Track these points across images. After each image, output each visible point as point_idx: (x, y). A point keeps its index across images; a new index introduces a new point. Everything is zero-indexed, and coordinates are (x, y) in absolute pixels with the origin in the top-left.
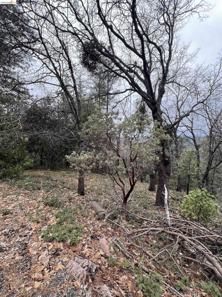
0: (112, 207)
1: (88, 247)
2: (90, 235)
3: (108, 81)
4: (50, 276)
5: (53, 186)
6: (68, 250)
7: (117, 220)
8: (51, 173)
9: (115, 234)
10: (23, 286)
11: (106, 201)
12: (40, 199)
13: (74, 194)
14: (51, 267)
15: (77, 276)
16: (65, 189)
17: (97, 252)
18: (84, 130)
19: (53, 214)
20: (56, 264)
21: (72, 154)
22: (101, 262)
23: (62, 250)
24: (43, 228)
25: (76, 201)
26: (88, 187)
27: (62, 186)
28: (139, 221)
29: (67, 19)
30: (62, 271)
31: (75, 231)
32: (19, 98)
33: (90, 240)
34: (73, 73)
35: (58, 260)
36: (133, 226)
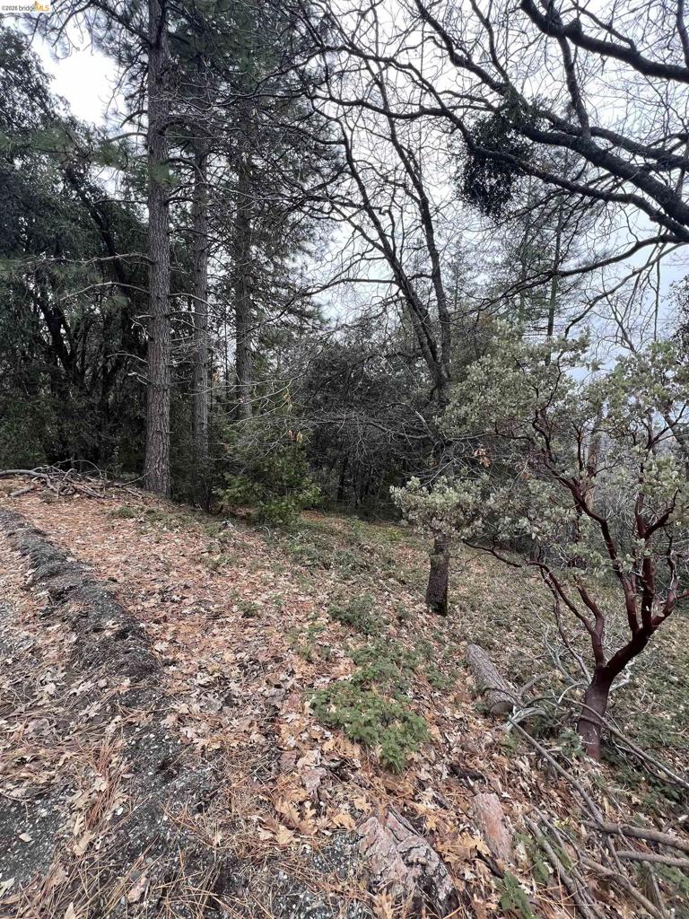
0: (543, 684)
1: (435, 800)
2: (447, 759)
3: (559, 230)
4: (316, 831)
5: (361, 566)
6: (373, 777)
7: (558, 745)
8: (361, 527)
9: (545, 797)
10: (255, 818)
11: (521, 654)
12: (322, 596)
13: (416, 603)
14: (322, 803)
15: (385, 878)
16: (391, 580)
17: (463, 830)
18: (453, 409)
19: (347, 649)
20: (336, 804)
21: (409, 483)
22: (473, 876)
23: (357, 769)
24: (318, 681)
25: (418, 626)
26: (463, 591)
27: (384, 570)
28: (667, 789)
29: (419, 75)
30: (347, 836)
31: (398, 725)
32: (301, 330)
33: (445, 776)
34: (432, 232)
35: (341, 794)
36: (635, 799)
